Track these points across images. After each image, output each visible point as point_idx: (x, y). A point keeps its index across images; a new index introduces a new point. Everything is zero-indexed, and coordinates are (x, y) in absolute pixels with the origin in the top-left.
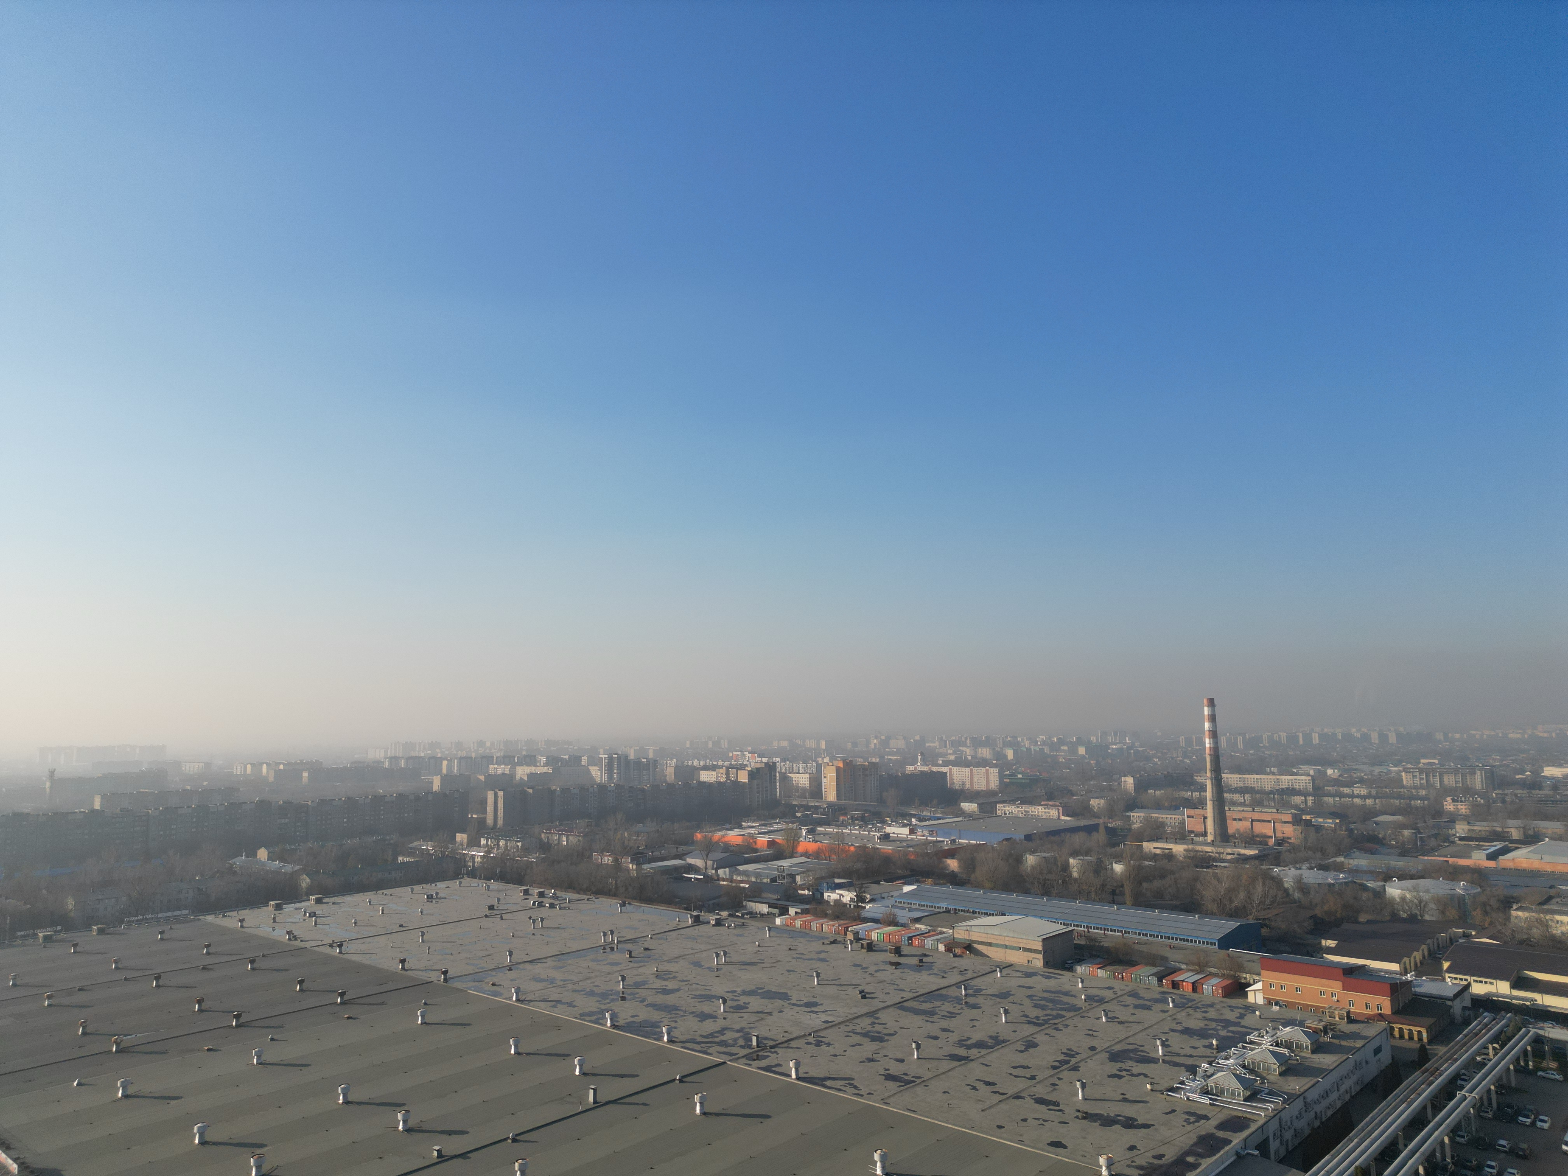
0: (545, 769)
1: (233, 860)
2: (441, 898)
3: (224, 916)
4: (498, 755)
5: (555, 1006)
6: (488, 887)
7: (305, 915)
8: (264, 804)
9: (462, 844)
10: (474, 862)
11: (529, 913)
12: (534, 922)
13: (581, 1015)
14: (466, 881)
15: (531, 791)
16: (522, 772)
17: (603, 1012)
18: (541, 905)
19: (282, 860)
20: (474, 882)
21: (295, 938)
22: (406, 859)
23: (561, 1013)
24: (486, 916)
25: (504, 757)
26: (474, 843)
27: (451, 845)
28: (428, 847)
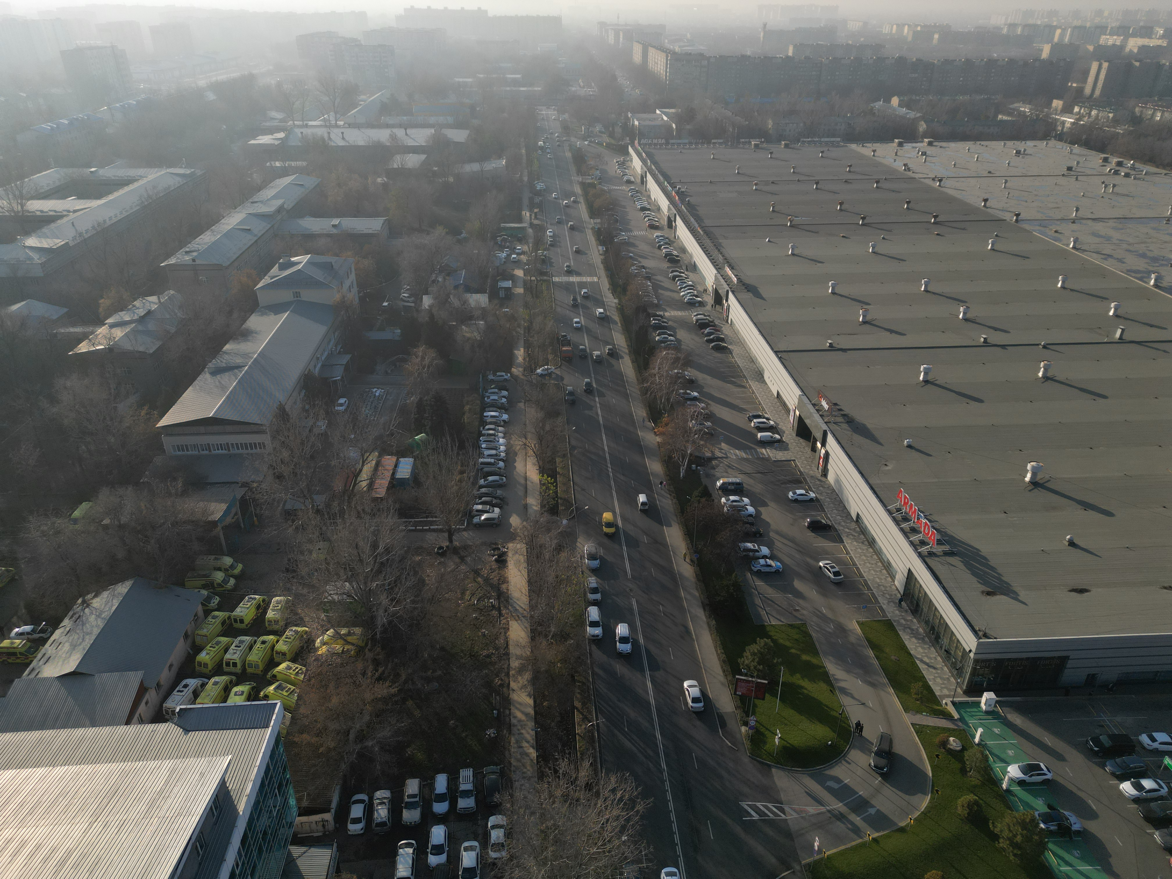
0: (1159, 42)
1: (875, 104)
2: (1027, 155)
3: (863, 146)
4: (1114, 25)
5: (1105, 259)
6: (1071, 150)
7: (918, 153)
8: (901, 61)
9: (1056, 110)
10: (1063, 127)
11: (1103, 178)
12: (1105, 187)
13: (1128, 271)
14: (1053, 142)
15: (1137, 64)
16: (1133, 44)
17: (1149, 273)
18: (1116, 173)
19: (909, 107)
20: (1059, 145)
21: (909, 170)
22: (1005, 118)
23: (1109, 265)
24: (1063, 175)
25: (1119, 27)
26: (1067, 110)
27: (1046, 110)
28: (1026, 109)
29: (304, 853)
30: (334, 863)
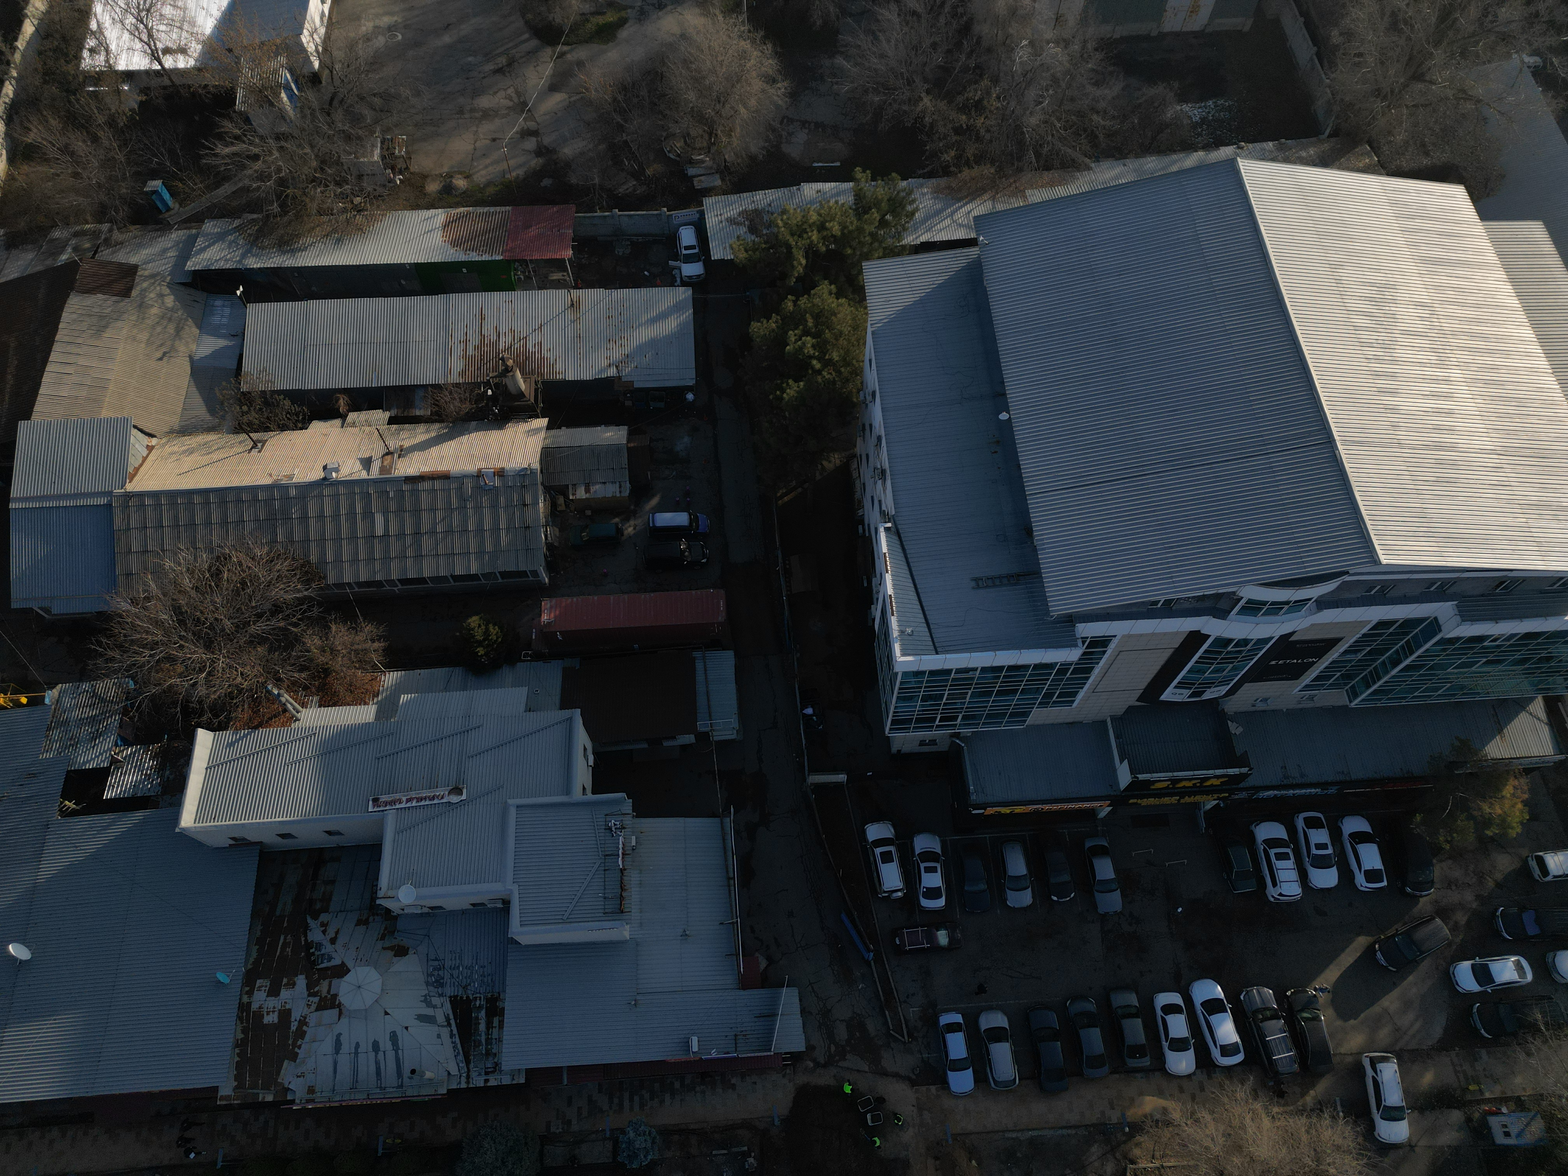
29: (1538, 719)
30: (1537, 763)
